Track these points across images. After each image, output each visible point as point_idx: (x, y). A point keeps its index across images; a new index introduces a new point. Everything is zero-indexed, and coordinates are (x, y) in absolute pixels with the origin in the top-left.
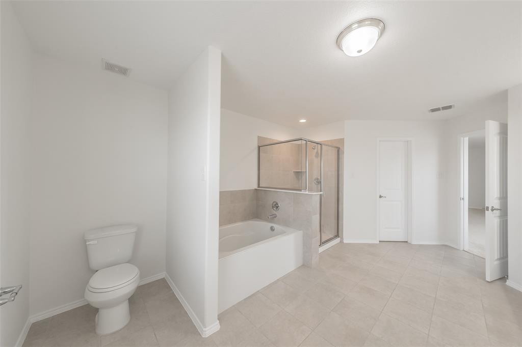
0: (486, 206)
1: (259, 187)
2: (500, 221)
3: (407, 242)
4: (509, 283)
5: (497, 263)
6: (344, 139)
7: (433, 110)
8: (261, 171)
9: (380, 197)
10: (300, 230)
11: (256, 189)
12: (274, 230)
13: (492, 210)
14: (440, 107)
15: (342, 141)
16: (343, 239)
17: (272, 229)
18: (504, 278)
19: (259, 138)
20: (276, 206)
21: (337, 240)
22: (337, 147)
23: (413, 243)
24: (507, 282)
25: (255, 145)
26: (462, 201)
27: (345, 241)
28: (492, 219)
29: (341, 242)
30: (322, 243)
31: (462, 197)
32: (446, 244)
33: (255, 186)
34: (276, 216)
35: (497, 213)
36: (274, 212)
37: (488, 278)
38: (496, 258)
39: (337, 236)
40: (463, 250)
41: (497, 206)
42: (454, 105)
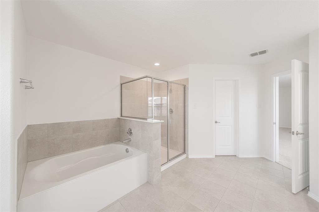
0: (292, 130)
1: (122, 116)
2: (303, 143)
3: (236, 156)
4: (310, 194)
5: (300, 177)
6: (188, 78)
7: (253, 55)
8: (122, 103)
9: (216, 122)
10: (146, 153)
11: (119, 118)
12: (128, 152)
13: (297, 134)
14: (258, 51)
15: (187, 80)
16: (188, 156)
17: (127, 151)
18: (306, 189)
19: (121, 77)
20: (130, 133)
21: (184, 156)
22: (184, 85)
23: (240, 157)
24: (308, 194)
25: (118, 83)
26: (275, 125)
27: (190, 157)
28: (297, 142)
29: (187, 157)
30: (169, 160)
31: (274, 122)
32: (264, 156)
33: (118, 116)
34: (131, 141)
35: (301, 136)
36: (130, 137)
37: (294, 191)
38: (300, 173)
39: (184, 152)
40: (275, 162)
41: (300, 131)
42: (267, 50)
